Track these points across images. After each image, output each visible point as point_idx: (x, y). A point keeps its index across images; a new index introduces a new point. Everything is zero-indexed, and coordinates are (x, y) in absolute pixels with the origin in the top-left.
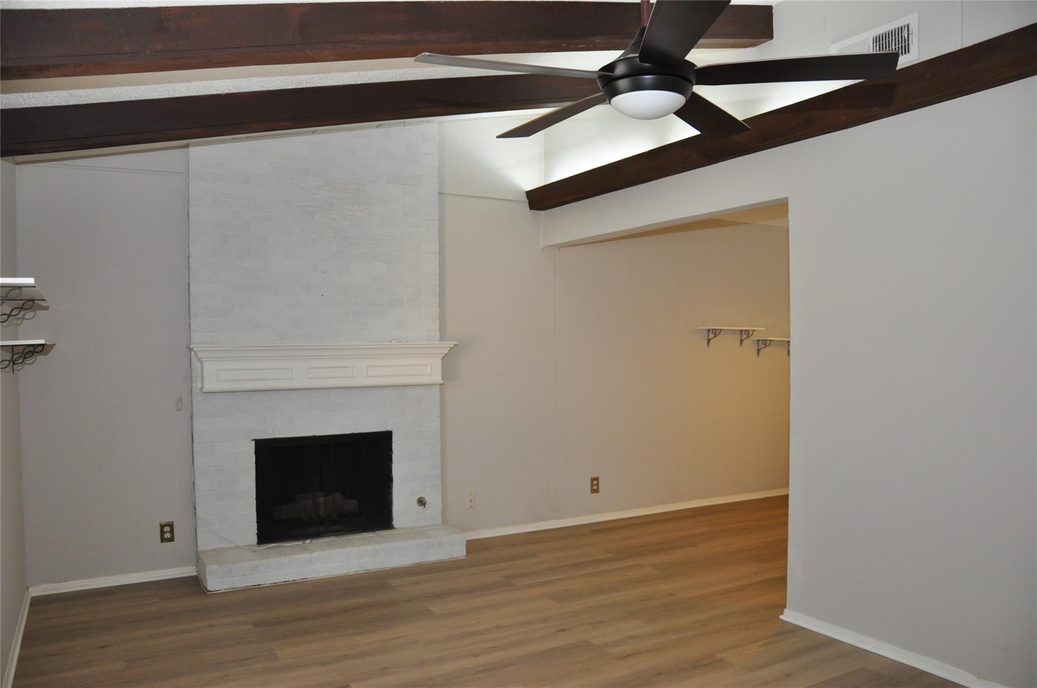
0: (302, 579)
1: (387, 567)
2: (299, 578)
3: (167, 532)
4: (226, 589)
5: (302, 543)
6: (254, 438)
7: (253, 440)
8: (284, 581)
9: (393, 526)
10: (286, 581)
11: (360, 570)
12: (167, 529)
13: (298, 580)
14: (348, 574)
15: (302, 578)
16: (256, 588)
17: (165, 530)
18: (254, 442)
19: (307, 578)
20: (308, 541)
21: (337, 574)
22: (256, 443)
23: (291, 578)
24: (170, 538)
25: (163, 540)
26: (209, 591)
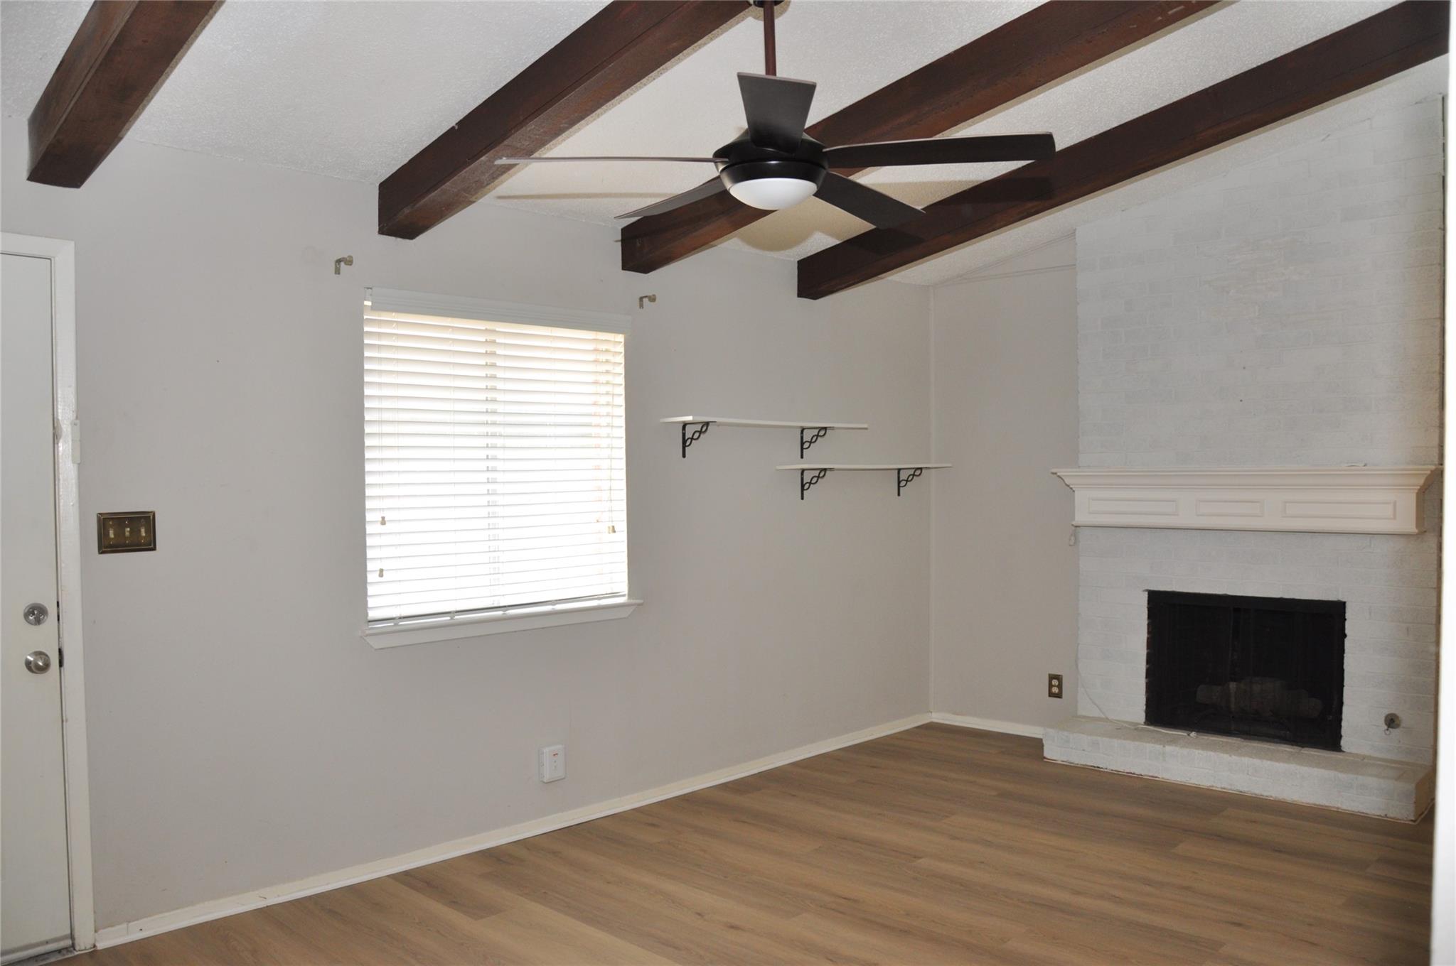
0: (1150, 776)
1: (1271, 797)
2: (1147, 774)
3: (1055, 686)
4: (1063, 761)
5: (1185, 734)
6: (1146, 588)
7: (1147, 590)
8: (1128, 771)
9: (1340, 746)
10: (1131, 773)
11: (1229, 787)
12: (1055, 682)
13: (1145, 775)
14: (1214, 788)
15: (1151, 774)
16: (1095, 770)
17: (1053, 683)
18: (1147, 593)
19: (1156, 777)
20: (1193, 734)
21: (1197, 783)
22: (1149, 594)
23: (1137, 770)
24: (1057, 694)
25: (1051, 695)
26: (1045, 758)
